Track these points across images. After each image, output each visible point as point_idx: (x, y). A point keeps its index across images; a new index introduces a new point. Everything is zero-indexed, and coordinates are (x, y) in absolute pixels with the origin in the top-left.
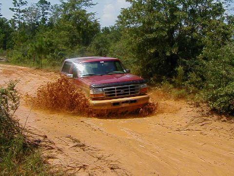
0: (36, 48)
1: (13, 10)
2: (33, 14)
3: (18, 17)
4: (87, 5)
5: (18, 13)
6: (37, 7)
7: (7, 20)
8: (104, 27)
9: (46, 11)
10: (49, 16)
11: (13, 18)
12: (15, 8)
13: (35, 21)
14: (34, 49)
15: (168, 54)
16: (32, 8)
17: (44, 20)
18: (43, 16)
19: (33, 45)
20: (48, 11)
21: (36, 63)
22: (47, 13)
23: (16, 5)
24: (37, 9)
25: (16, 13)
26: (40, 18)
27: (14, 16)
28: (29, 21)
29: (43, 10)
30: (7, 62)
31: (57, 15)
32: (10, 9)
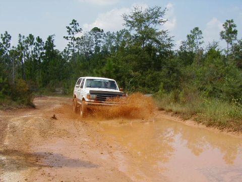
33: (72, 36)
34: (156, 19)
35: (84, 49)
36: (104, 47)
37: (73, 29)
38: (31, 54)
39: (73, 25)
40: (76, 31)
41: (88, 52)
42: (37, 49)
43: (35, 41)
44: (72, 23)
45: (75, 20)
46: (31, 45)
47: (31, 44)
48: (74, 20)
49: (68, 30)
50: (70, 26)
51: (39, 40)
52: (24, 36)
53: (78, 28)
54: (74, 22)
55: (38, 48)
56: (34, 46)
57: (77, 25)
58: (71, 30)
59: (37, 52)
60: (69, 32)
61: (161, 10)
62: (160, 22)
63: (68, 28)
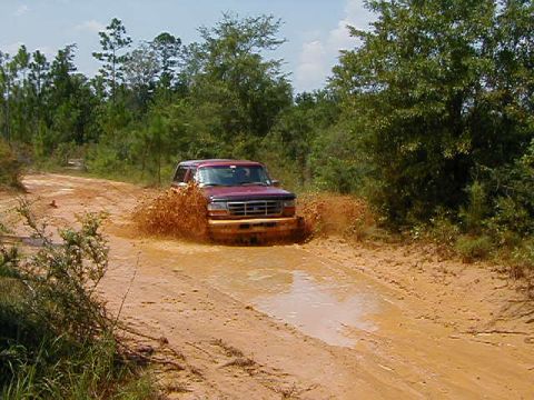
0: (147, 140)
1: (99, 56)
2: (143, 64)
3: (109, 72)
4: (261, 44)
5: (111, 64)
6: (152, 50)
7: (86, 79)
8: (301, 93)
9: (171, 59)
10: (176, 70)
11: (100, 74)
12: (105, 52)
13: (147, 80)
14: (144, 143)
15: (448, 154)
16: (141, 52)
17: (167, 77)
18: (166, 68)
19: (141, 134)
20: (176, 59)
21: (147, 174)
22: (173, 63)
23: (108, 46)
24: (152, 54)
25: (105, 63)
26: (159, 74)
27: (102, 71)
28: (133, 80)
29: (166, 56)
30: (85, 171)
31: (195, 67)
32: (94, 55)
33: (110, 52)
34: (263, 39)
35: (139, 78)
36: (182, 75)
37: (112, 39)
38: (22, 85)
39: (112, 31)
40: (120, 42)
41: (147, 84)
42: (35, 78)
43: (32, 60)
44: (112, 27)
45: (119, 19)
46: (23, 67)
47: (24, 65)
48: (115, 20)
49: (102, 39)
50: (108, 32)
51: (40, 58)
52: (7, 55)
53: (123, 37)
54: (116, 24)
55: (37, 75)
56: (29, 71)
57: (122, 31)
58: (108, 39)
59: (35, 82)
60: (104, 43)
61: (272, 22)
62: (270, 43)
63: (103, 35)
